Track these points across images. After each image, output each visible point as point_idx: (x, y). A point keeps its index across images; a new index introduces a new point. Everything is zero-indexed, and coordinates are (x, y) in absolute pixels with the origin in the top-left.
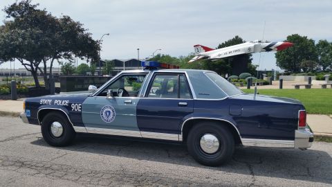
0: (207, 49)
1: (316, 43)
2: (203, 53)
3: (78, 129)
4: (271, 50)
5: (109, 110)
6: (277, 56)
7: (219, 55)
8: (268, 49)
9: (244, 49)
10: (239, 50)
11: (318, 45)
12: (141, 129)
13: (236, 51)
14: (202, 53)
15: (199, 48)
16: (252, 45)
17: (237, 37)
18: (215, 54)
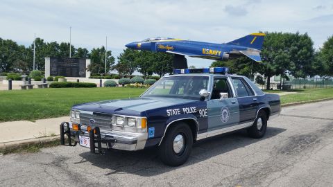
3: (200, 137)
5: (225, 110)
12: (241, 122)
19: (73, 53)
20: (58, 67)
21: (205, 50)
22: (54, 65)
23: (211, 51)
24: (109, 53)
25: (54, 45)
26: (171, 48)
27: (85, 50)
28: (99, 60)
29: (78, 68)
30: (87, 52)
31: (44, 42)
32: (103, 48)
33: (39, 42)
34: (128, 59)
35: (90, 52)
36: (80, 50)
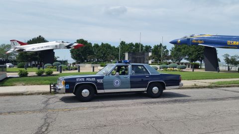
0: (22, 44)
1: (93, 45)
2: (19, 46)
3: (99, 91)
4: (70, 48)
5: (117, 81)
6: (72, 52)
7: (33, 49)
8: (68, 47)
9: (52, 46)
10: (49, 46)
11: (94, 46)
12: (131, 88)
13: (46, 47)
14: (17, 47)
15: (15, 42)
16: (58, 44)
17: (40, 36)
18: (29, 48)
19: (142, 49)
20: (132, 58)
21: (229, 42)
22: (130, 57)
23: (235, 43)
24: (165, 47)
25: (131, 45)
26: (201, 42)
27: (149, 46)
28: (158, 52)
29: (144, 58)
30: (151, 47)
31: (126, 43)
32: (161, 45)
33: (123, 43)
34: (177, 51)
35: (153, 48)
36: (146, 47)
